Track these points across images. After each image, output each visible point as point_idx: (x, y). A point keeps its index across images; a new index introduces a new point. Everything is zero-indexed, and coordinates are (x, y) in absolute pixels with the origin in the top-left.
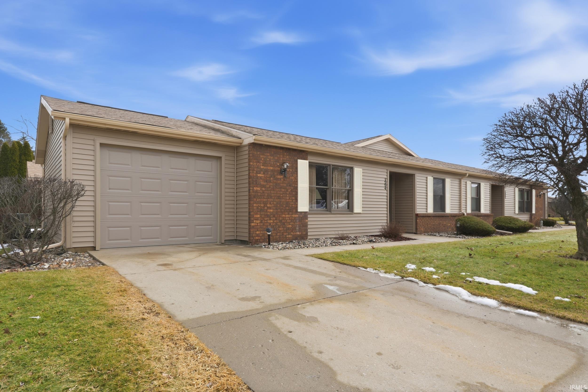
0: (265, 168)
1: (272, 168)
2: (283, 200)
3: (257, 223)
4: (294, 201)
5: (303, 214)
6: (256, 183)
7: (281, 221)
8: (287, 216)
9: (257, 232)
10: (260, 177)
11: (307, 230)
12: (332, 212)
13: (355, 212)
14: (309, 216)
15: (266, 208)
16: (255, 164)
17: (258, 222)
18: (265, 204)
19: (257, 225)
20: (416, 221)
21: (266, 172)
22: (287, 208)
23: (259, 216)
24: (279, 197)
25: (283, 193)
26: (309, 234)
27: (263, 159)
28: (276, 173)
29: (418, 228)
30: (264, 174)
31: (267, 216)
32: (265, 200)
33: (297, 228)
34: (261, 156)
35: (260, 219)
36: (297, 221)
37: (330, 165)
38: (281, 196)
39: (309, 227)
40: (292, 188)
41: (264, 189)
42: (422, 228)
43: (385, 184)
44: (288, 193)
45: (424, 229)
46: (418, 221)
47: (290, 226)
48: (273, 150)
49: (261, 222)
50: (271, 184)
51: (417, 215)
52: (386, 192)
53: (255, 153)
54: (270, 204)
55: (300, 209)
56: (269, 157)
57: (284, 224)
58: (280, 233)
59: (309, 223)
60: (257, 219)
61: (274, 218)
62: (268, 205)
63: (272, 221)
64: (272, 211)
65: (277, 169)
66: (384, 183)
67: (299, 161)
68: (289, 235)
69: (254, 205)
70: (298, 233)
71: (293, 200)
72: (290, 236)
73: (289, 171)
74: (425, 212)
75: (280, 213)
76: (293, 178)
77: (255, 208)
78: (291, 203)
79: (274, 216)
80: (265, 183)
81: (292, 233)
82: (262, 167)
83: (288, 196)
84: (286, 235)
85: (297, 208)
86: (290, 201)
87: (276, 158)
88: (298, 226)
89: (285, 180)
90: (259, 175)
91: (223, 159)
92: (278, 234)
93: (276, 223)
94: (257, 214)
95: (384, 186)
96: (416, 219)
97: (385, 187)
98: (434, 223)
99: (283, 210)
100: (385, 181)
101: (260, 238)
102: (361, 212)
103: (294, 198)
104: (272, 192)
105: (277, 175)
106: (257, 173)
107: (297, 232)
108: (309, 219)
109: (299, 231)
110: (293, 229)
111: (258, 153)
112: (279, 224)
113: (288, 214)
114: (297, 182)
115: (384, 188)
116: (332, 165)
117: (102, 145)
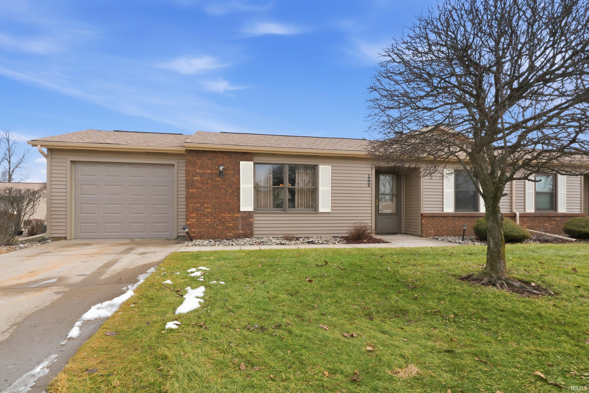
0: (201, 171)
1: (209, 171)
2: (222, 201)
3: (193, 222)
4: (236, 201)
5: (247, 213)
6: (192, 186)
7: (220, 220)
8: (227, 215)
9: (193, 230)
10: (196, 180)
11: (252, 229)
12: (288, 212)
13: (320, 211)
14: (255, 215)
15: (203, 208)
16: (191, 168)
17: (194, 220)
18: (202, 204)
19: (193, 224)
20: (422, 222)
21: (201, 175)
22: (228, 208)
23: (194, 215)
24: (218, 198)
25: (222, 194)
26: (255, 233)
27: (199, 164)
28: (214, 176)
29: (423, 230)
30: (200, 177)
31: (204, 215)
32: (201, 200)
33: (240, 227)
34: (197, 161)
35: (196, 218)
36: (240, 220)
37: (285, 164)
38: (221, 196)
39: (255, 226)
40: (234, 189)
41: (200, 191)
42: (431, 230)
43: (369, 181)
44: (228, 193)
45: (435, 231)
46: (423, 221)
47: (232, 225)
48: (211, 154)
49: (197, 220)
50: (209, 186)
51: (422, 214)
52: (370, 189)
53: (191, 159)
54: (208, 204)
55: (243, 209)
56: (207, 161)
57: (224, 222)
58: (219, 231)
59: (255, 222)
60: (193, 218)
61: (212, 217)
62: (205, 205)
63: (209, 220)
64: (209, 210)
65: (215, 171)
66: (367, 179)
67: (241, 163)
68: (229, 233)
69: (190, 205)
70: (241, 232)
71: (234, 200)
72: (231, 234)
73: (230, 173)
74: (441, 212)
75: (219, 213)
76: (234, 179)
77: (190, 208)
78: (232, 203)
79: (212, 215)
80: (202, 186)
81: (233, 232)
82: (198, 171)
83: (228, 196)
84: (226, 234)
85: (239, 207)
86: (231, 201)
87: (214, 162)
88: (240, 225)
89: (224, 182)
90: (195, 178)
91: (176, 166)
92: (217, 232)
93: (215, 222)
94: (193, 213)
95: (367, 182)
96: (422, 220)
97: (369, 184)
98: (454, 225)
99: (222, 210)
100: (369, 177)
101: (196, 235)
102: (330, 212)
103: (236, 198)
104: (210, 193)
105: (216, 177)
106: (193, 176)
107: (240, 230)
108: (255, 219)
109: (242, 230)
110: (235, 227)
111: (194, 158)
112: (218, 222)
113: (229, 213)
114: (239, 183)
115: (367, 186)
116: (288, 164)
117: (72, 162)
